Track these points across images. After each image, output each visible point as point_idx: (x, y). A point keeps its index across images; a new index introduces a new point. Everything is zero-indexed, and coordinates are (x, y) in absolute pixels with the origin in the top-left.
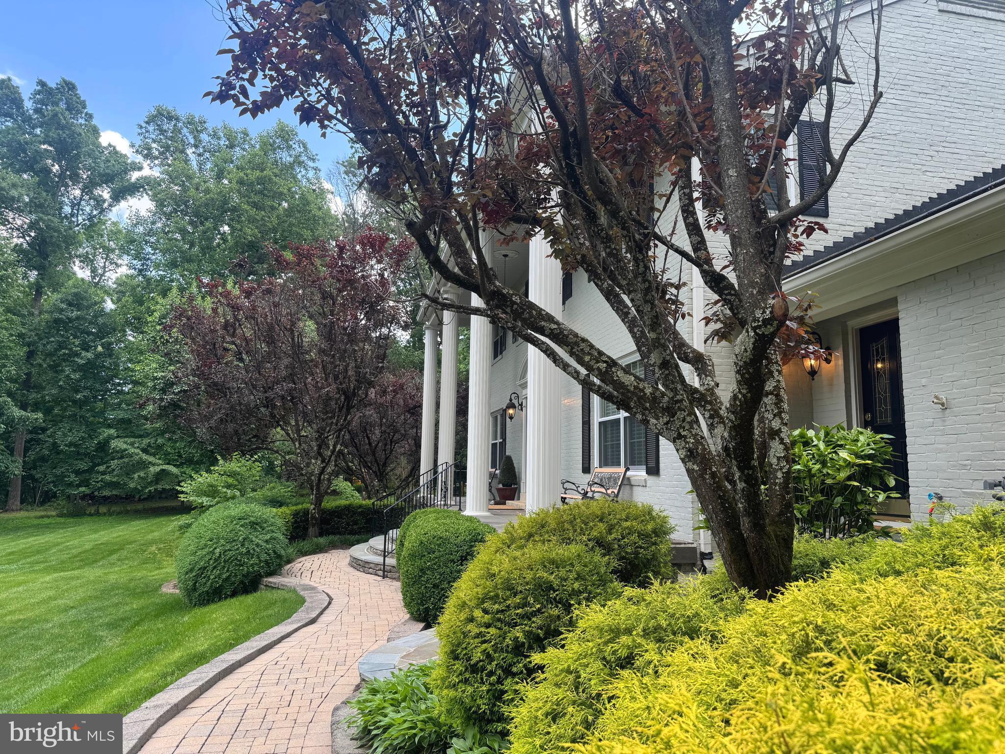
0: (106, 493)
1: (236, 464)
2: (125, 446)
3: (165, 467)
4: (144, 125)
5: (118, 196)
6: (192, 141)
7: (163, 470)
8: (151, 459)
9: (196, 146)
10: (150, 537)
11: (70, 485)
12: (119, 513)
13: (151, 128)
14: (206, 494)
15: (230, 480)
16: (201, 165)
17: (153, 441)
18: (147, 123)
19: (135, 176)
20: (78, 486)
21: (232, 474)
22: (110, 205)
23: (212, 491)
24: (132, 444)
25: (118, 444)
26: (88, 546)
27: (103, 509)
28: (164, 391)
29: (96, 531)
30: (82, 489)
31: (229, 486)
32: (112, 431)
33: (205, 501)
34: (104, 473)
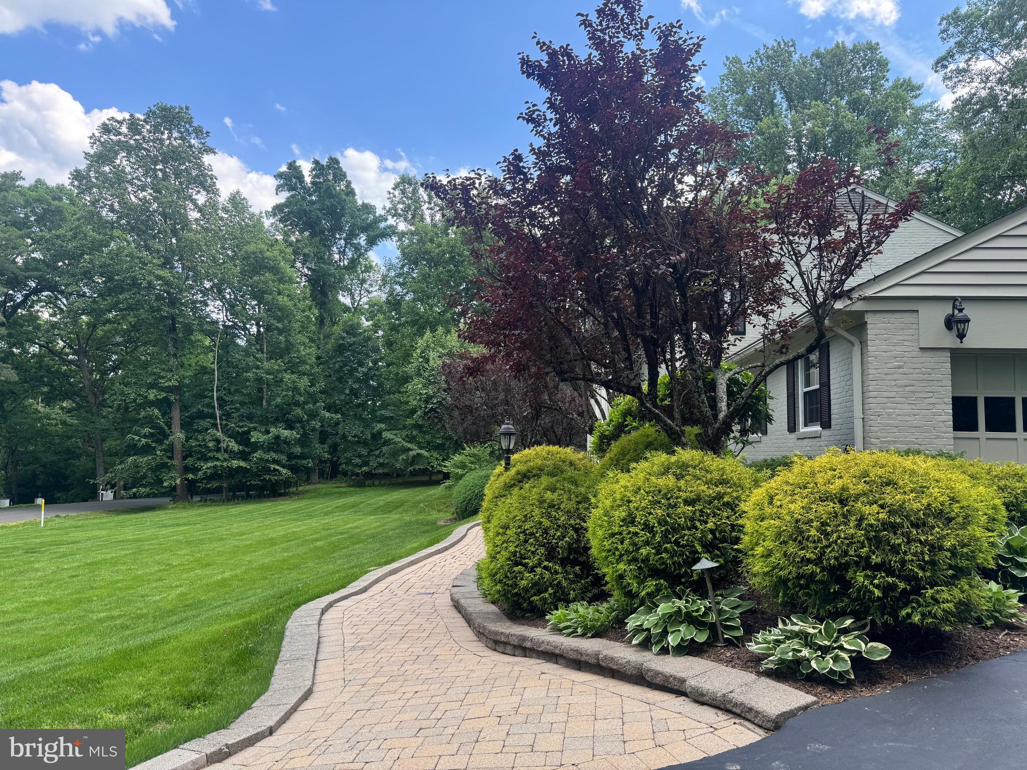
0: (380, 471)
1: (476, 450)
2: (392, 437)
3: (420, 451)
4: (392, 191)
5: (372, 242)
6: (426, 198)
7: (418, 454)
8: (410, 446)
9: (430, 203)
10: (418, 498)
11: (357, 465)
12: (388, 485)
13: (397, 193)
14: (458, 467)
15: (472, 459)
16: (432, 216)
17: (409, 432)
18: (393, 189)
19: (382, 225)
20: (361, 466)
21: (474, 455)
22: (366, 251)
23: (463, 466)
24: (395, 435)
25: (387, 435)
26: (382, 503)
27: (377, 482)
28: (427, 402)
29: (380, 496)
30: (364, 469)
31: (472, 463)
32: (383, 426)
33: (460, 471)
34: (378, 456)
